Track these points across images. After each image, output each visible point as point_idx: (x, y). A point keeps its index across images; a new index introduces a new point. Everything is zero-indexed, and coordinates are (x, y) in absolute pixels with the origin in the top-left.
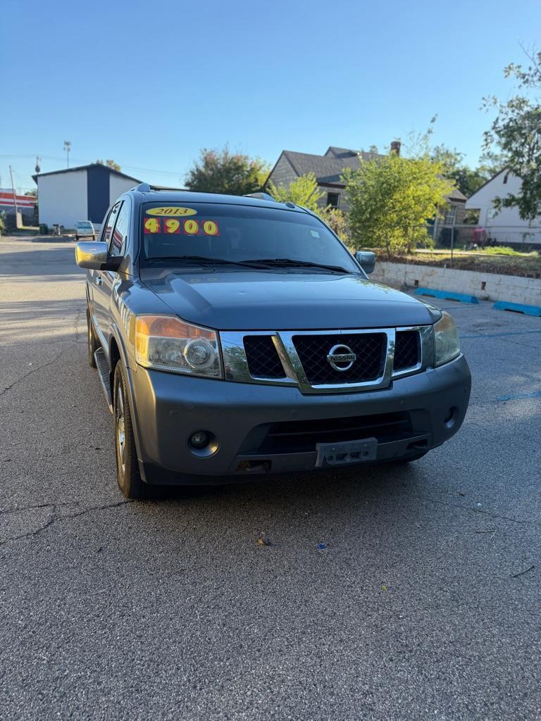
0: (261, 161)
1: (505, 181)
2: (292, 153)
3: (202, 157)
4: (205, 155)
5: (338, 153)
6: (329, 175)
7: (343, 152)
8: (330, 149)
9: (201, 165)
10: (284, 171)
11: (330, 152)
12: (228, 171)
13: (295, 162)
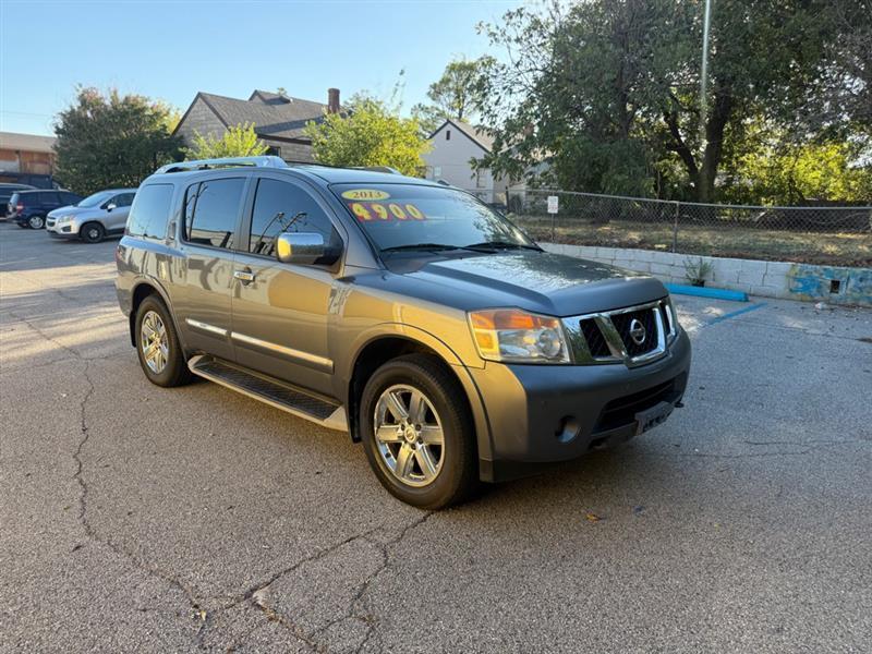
0: (166, 103)
1: (448, 138)
2: (212, 95)
3: (78, 94)
4: (81, 93)
5: (267, 98)
6: (263, 125)
7: (272, 97)
8: (256, 93)
9: (76, 105)
10: (203, 118)
11: (257, 97)
12: (124, 115)
13: (217, 108)
